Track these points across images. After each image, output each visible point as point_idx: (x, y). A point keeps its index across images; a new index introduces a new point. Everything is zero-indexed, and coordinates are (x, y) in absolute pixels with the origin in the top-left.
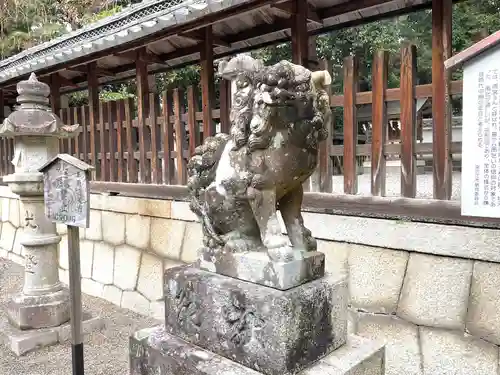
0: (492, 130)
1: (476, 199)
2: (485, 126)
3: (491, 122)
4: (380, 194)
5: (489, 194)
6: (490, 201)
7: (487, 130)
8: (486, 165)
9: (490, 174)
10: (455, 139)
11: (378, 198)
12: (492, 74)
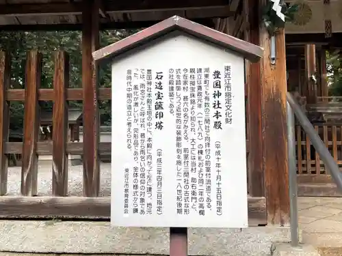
0: (141, 131)
1: (126, 206)
2: (134, 126)
3: (139, 122)
4: (30, 194)
5: (139, 201)
6: (139, 208)
7: (136, 130)
8: (136, 169)
9: (139, 178)
10: (103, 139)
11: (29, 199)
12: (139, 73)
